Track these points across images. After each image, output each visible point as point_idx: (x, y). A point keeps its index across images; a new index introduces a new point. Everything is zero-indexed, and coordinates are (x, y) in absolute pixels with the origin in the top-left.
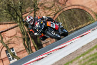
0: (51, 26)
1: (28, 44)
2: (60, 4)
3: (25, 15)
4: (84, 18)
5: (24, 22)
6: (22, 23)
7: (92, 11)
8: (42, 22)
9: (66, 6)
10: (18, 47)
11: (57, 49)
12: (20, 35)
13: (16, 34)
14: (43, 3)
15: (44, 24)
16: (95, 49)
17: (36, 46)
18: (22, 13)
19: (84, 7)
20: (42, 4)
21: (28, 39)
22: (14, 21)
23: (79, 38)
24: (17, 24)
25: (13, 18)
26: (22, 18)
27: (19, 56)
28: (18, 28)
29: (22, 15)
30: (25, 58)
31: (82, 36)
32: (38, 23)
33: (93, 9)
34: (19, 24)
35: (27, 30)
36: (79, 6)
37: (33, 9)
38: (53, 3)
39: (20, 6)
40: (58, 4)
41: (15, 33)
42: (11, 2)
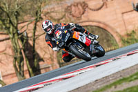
0: (79, 39)
1: (20, 66)
2: (73, 16)
3: (22, 25)
4: (105, 41)
5: (18, 34)
6: (16, 35)
7: (117, 32)
8: (66, 32)
9: (81, 21)
10: (6, 67)
11: (60, 79)
12: (10, 51)
13: (5, 50)
14: (49, 11)
15: (68, 35)
16: (113, 87)
17: (30, 70)
18: (17, 21)
19: (107, 25)
20: (48, 13)
21: (22, 59)
22: (6, 32)
23: (92, 68)
24: (8, 37)
25: (4, 27)
26: (16, 28)
27: (5, 81)
28: (9, 42)
29: (18, 24)
30: (13, 85)
31: (97, 66)
32: (60, 32)
33: (118, 30)
34: (11, 36)
35: (21, 47)
36: (99, 22)
37: (34, 18)
38: (63, 14)
39: (17, 12)
40: (71, 16)
41: (4, 48)
42: (5, 4)
